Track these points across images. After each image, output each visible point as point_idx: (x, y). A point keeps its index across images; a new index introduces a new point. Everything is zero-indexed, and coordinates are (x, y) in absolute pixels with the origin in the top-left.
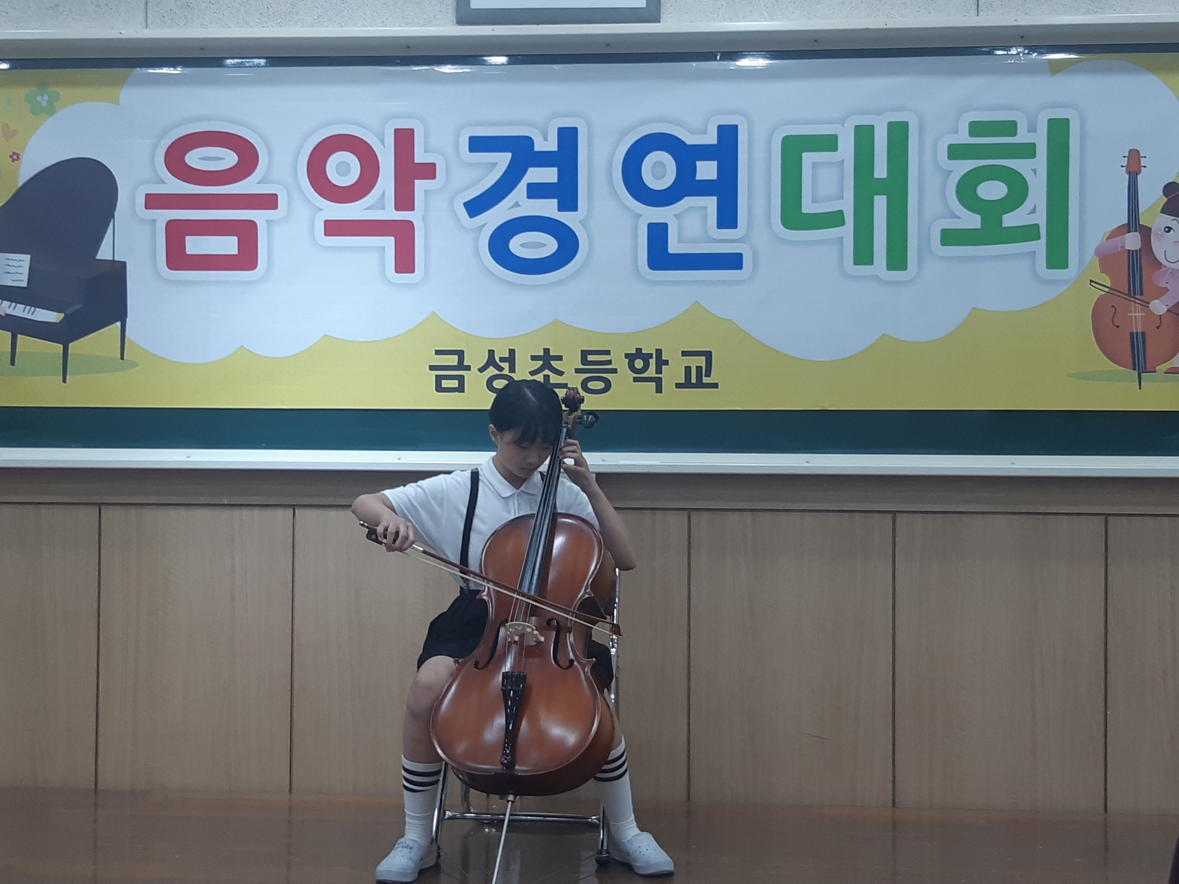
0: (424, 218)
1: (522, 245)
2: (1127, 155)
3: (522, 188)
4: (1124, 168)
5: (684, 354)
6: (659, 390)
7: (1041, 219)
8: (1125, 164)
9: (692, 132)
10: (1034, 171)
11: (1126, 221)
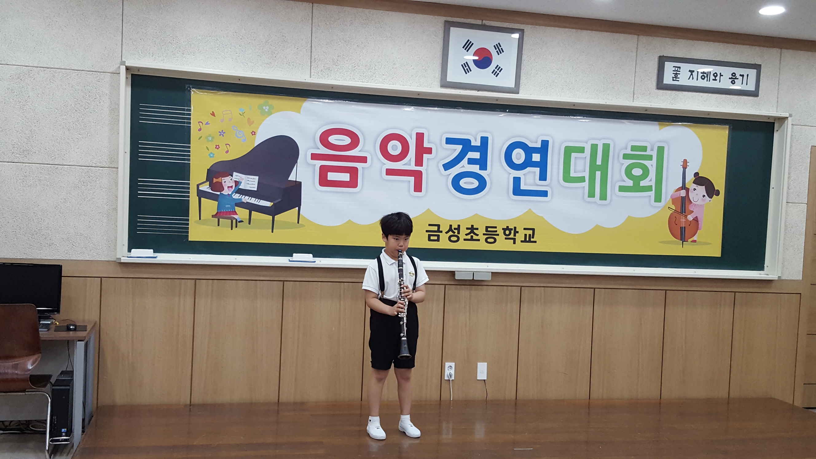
0: (426, 170)
1: (465, 183)
2: (683, 161)
3: (465, 160)
4: (682, 166)
5: (525, 229)
6: (514, 243)
7: (653, 183)
8: (682, 165)
9: (532, 142)
10: (652, 165)
11: (681, 186)
